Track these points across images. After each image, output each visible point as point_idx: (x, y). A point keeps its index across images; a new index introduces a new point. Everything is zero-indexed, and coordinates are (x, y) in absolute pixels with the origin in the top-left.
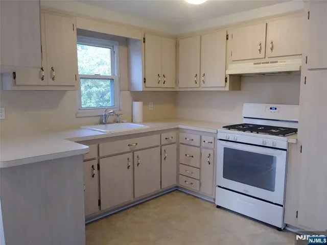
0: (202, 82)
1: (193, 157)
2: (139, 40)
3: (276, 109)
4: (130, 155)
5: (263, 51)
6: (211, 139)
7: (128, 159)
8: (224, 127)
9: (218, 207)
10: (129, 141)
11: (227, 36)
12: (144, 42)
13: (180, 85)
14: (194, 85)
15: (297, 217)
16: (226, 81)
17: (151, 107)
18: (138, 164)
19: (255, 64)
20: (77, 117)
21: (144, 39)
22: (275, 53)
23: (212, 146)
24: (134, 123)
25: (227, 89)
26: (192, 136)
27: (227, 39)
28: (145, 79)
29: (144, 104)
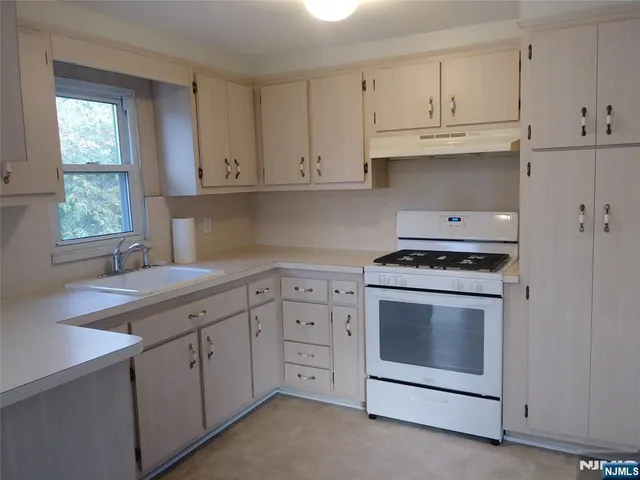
0: (316, 173)
1: (313, 324)
2: (183, 87)
3: (459, 220)
4: (193, 339)
5: (436, 113)
6: (352, 286)
7: (190, 347)
8: (375, 261)
9: (373, 417)
10: (188, 309)
11: (364, 83)
12: (195, 91)
13: (268, 181)
14: (298, 179)
15: (526, 415)
16: (366, 171)
17: (208, 227)
18: (209, 355)
19: (422, 138)
20: (54, 265)
21: (194, 84)
22: (459, 118)
23: (352, 299)
24: (178, 264)
25: (369, 185)
26: (310, 284)
27: (364, 89)
28: (200, 170)
29: (197, 223)
